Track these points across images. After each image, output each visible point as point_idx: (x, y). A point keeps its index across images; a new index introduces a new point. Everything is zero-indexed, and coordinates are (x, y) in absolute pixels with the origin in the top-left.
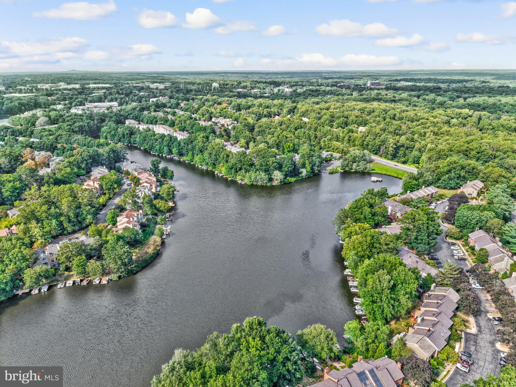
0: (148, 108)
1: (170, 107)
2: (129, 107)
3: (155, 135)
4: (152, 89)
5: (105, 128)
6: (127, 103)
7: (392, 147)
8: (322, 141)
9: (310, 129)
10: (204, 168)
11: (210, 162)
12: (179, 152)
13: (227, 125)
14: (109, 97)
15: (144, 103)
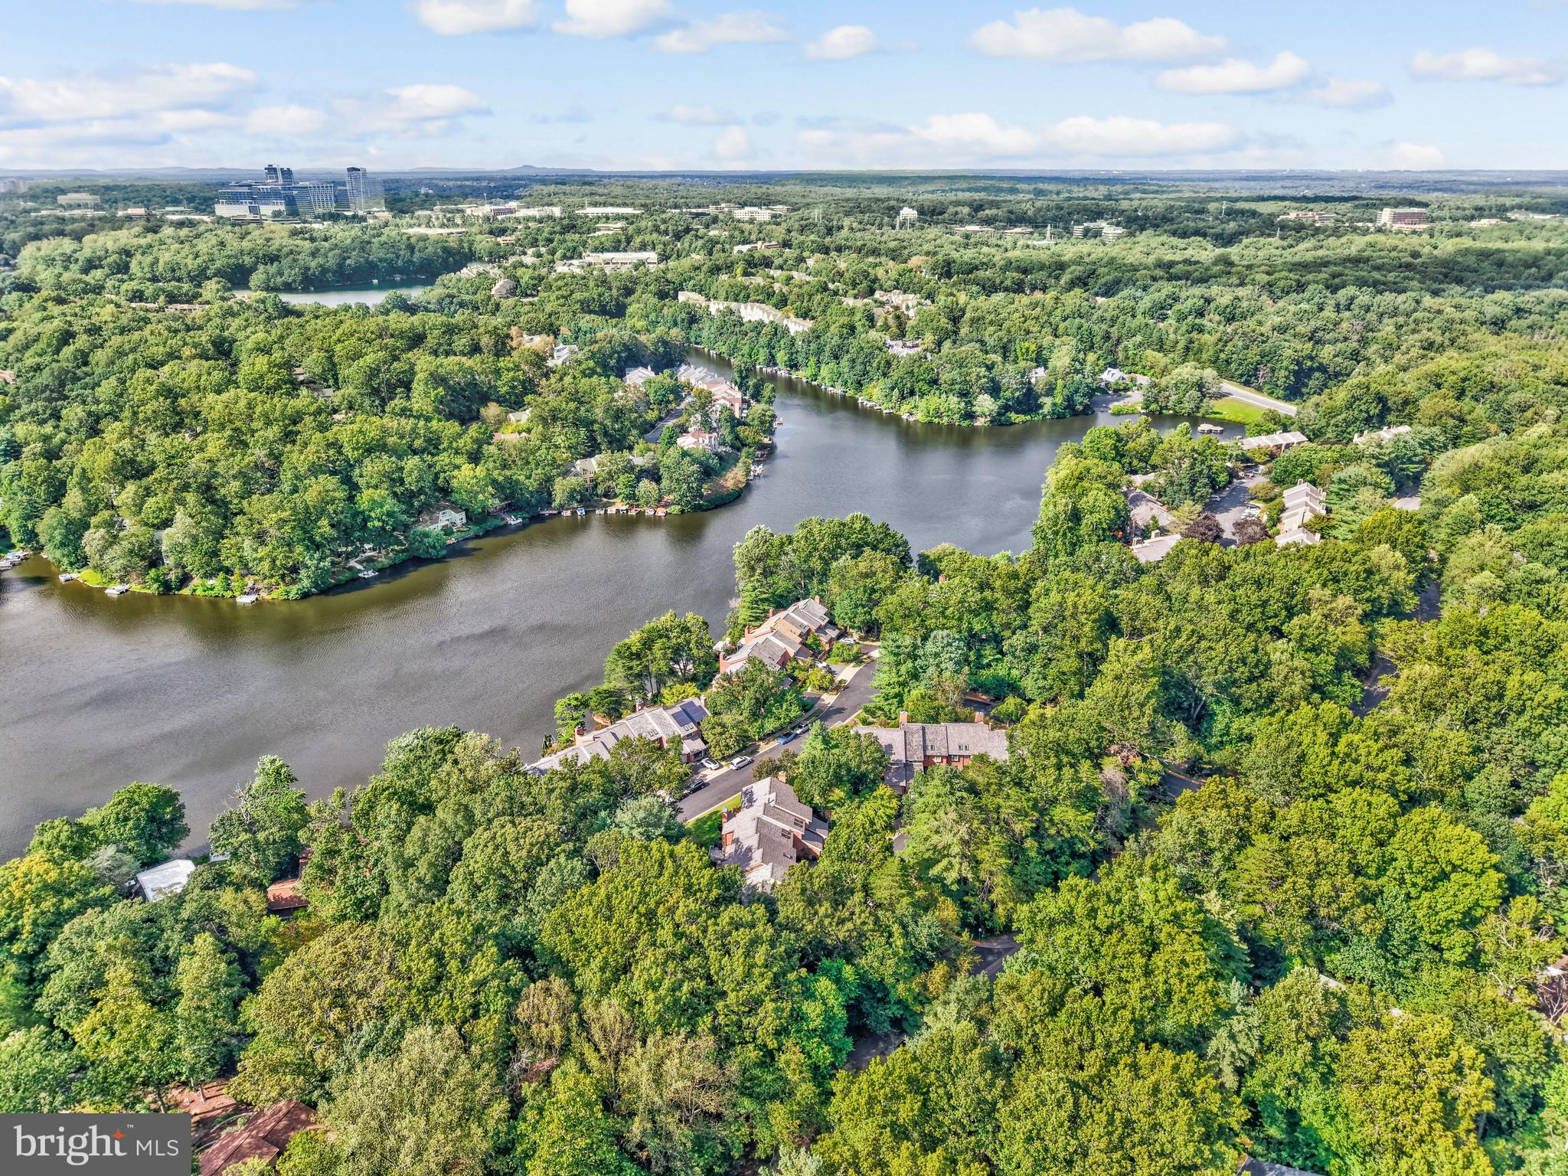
0: (729, 267)
1: (781, 268)
2: (686, 263)
3: (742, 325)
4: (739, 221)
5: (635, 306)
6: (679, 256)
7: (1287, 369)
8: (1121, 347)
9: (1102, 320)
10: (838, 390)
11: (851, 378)
12: (791, 360)
13: (908, 308)
14: (638, 240)
15: (719, 257)
